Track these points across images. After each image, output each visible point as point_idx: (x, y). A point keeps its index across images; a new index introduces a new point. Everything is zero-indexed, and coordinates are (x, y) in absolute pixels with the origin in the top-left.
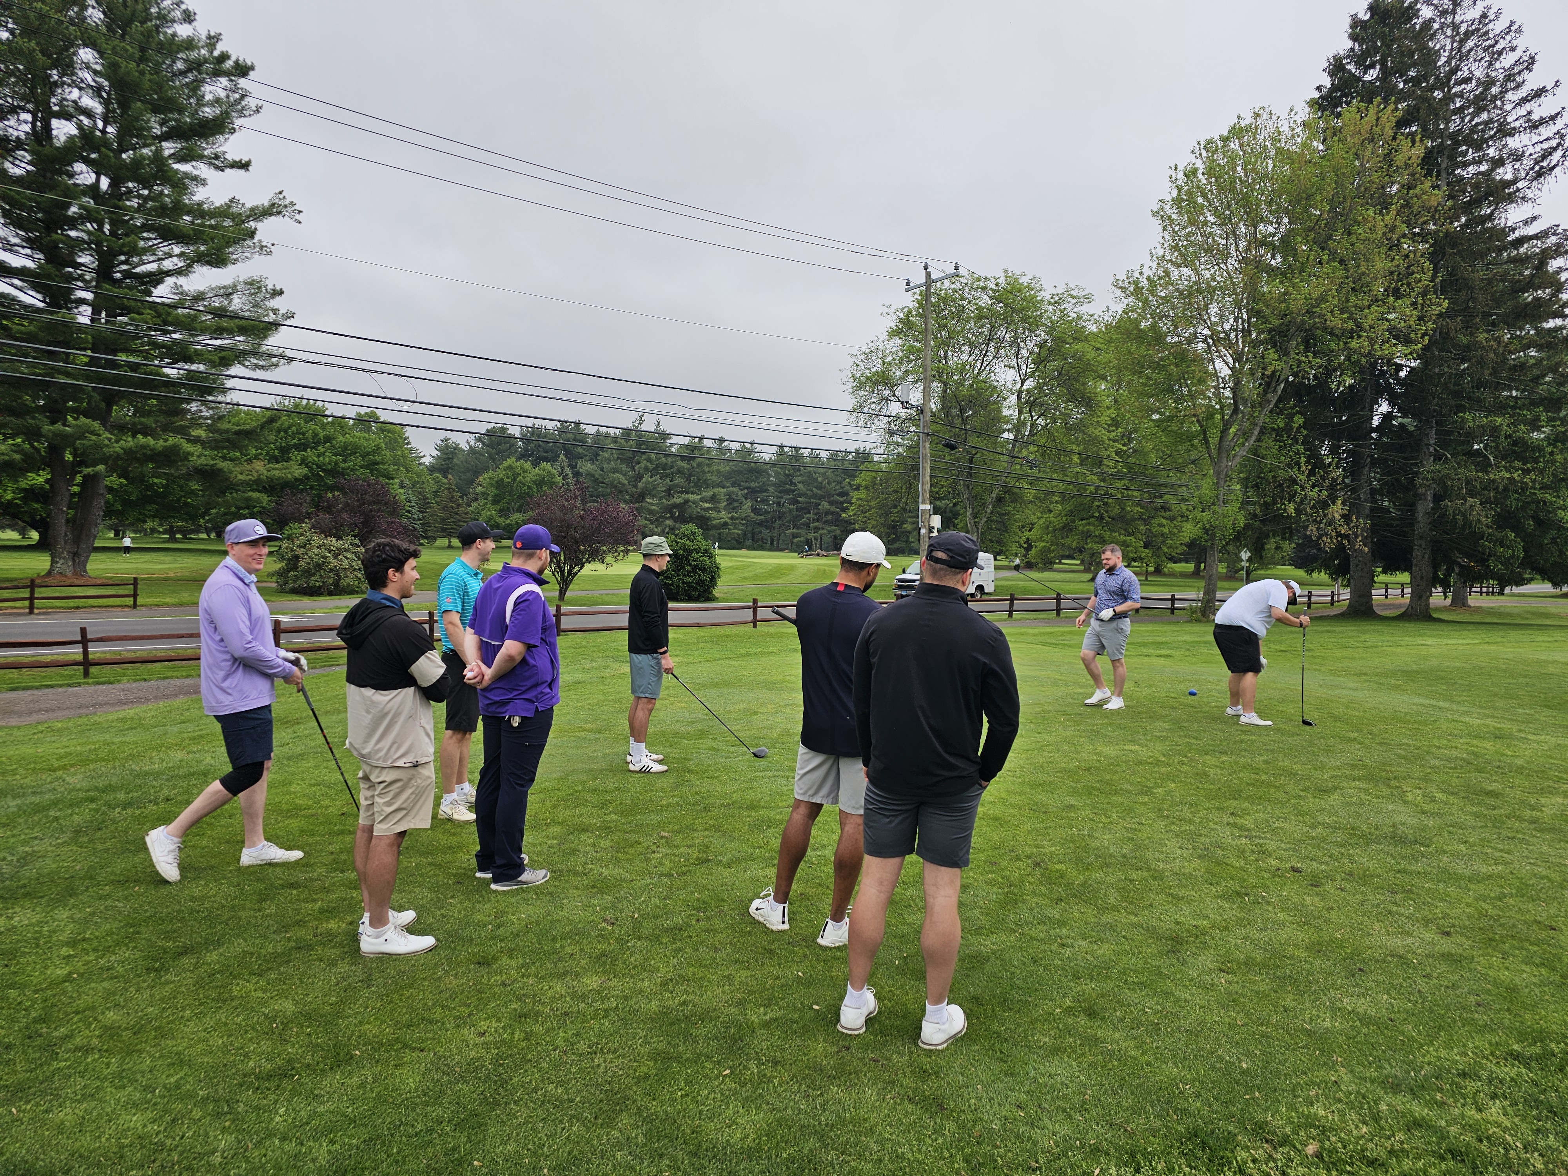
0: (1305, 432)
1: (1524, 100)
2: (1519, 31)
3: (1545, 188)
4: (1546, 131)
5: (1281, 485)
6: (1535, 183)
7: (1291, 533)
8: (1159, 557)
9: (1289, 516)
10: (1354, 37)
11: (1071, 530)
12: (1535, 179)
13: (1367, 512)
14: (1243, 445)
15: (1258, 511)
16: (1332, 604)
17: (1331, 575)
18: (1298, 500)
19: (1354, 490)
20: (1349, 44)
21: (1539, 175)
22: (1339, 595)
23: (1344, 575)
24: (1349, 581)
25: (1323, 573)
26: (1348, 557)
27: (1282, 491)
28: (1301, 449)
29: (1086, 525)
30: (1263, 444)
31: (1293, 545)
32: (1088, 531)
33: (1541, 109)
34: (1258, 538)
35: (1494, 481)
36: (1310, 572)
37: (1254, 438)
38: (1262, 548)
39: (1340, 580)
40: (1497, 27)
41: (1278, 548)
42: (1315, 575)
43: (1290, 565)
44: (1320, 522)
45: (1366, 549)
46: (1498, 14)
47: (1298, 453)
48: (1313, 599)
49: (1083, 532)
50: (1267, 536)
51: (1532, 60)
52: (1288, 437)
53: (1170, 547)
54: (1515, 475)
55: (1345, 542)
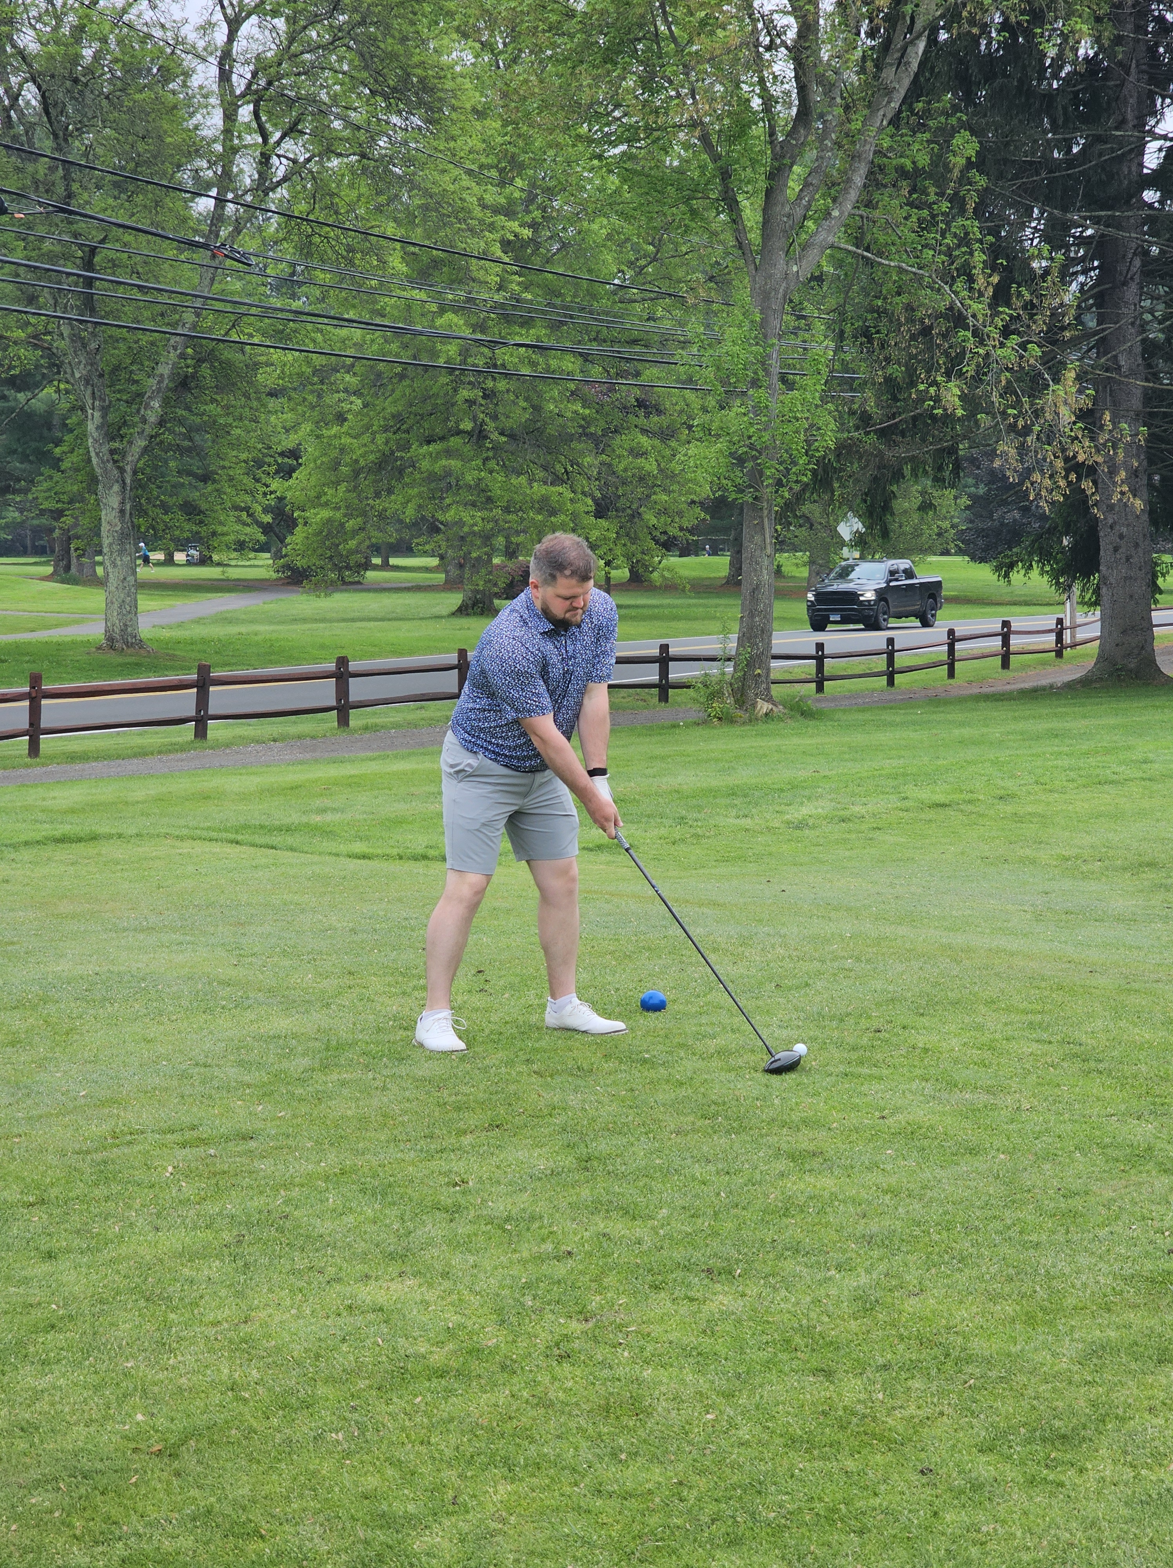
0: (982, 181)
5: (926, 331)
7: (957, 467)
8: (634, 540)
9: (948, 418)
11: (401, 471)
13: (1136, 403)
14: (827, 214)
15: (871, 406)
16: (1059, 654)
17: (1055, 575)
18: (970, 370)
19: (1103, 345)
22: (1073, 628)
23: (1087, 574)
24: (1097, 591)
25: (1035, 573)
26: (1093, 525)
27: (930, 347)
28: (974, 227)
29: (438, 456)
30: (876, 214)
31: (965, 501)
32: (448, 473)
34: (875, 479)
36: (1005, 569)
37: (853, 195)
38: (886, 508)
39: (1076, 589)
41: (926, 506)
42: (1017, 576)
43: (960, 552)
44: (1027, 431)
45: (1138, 504)
47: (964, 240)
48: (1016, 642)
49: (432, 477)
50: (898, 476)
52: (941, 194)
53: (665, 512)
55: (1087, 485)
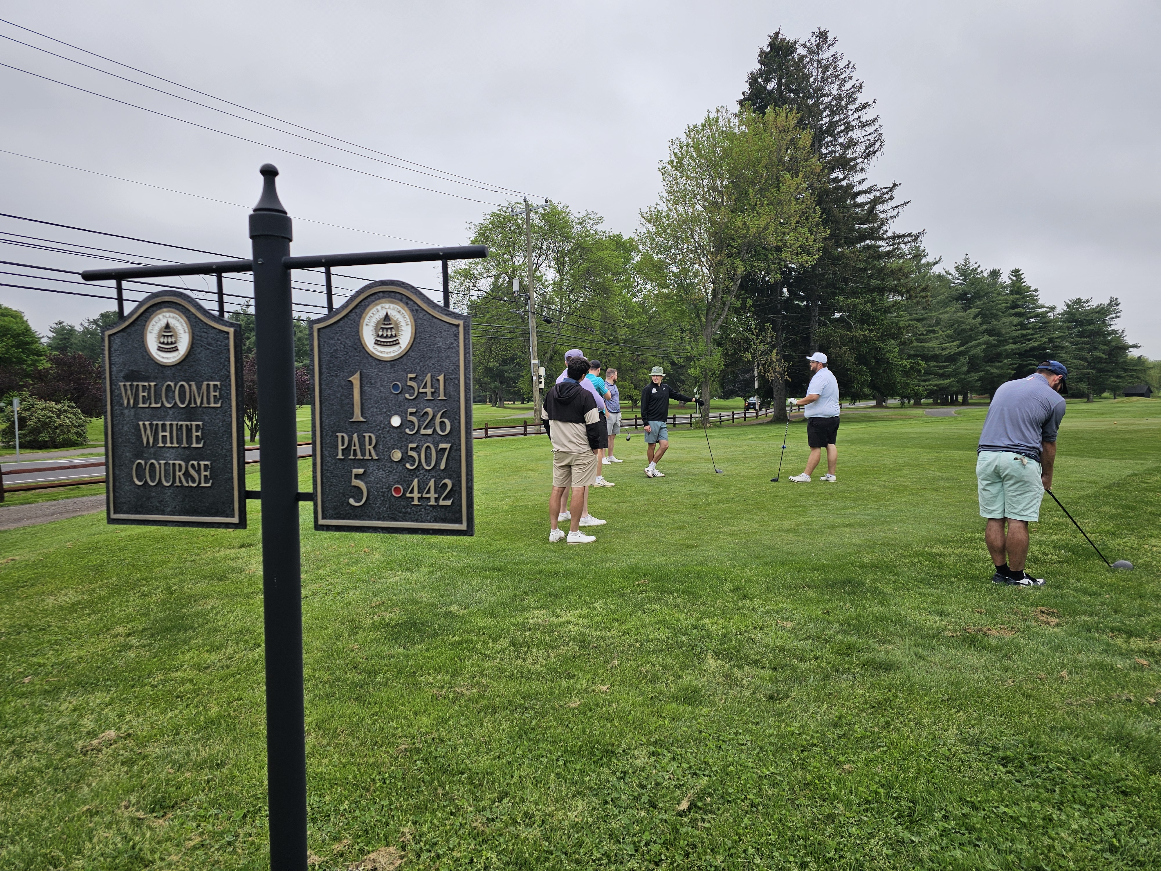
1: (857, 110)
2: (853, 68)
3: (872, 163)
4: (870, 129)
6: (866, 160)
9: (748, 361)
10: (762, 63)
12: (866, 158)
14: (720, 318)
18: (752, 351)
20: (759, 66)
21: (868, 155)
33: (866, 115)
35: (855, 336)
37: (725, 313)
40: (842, 64)
44: (765, 364)
46: (842, 56)
51: (861, 87)
52: (744, 312)
54: (866, 333)
55: (778, 376)
